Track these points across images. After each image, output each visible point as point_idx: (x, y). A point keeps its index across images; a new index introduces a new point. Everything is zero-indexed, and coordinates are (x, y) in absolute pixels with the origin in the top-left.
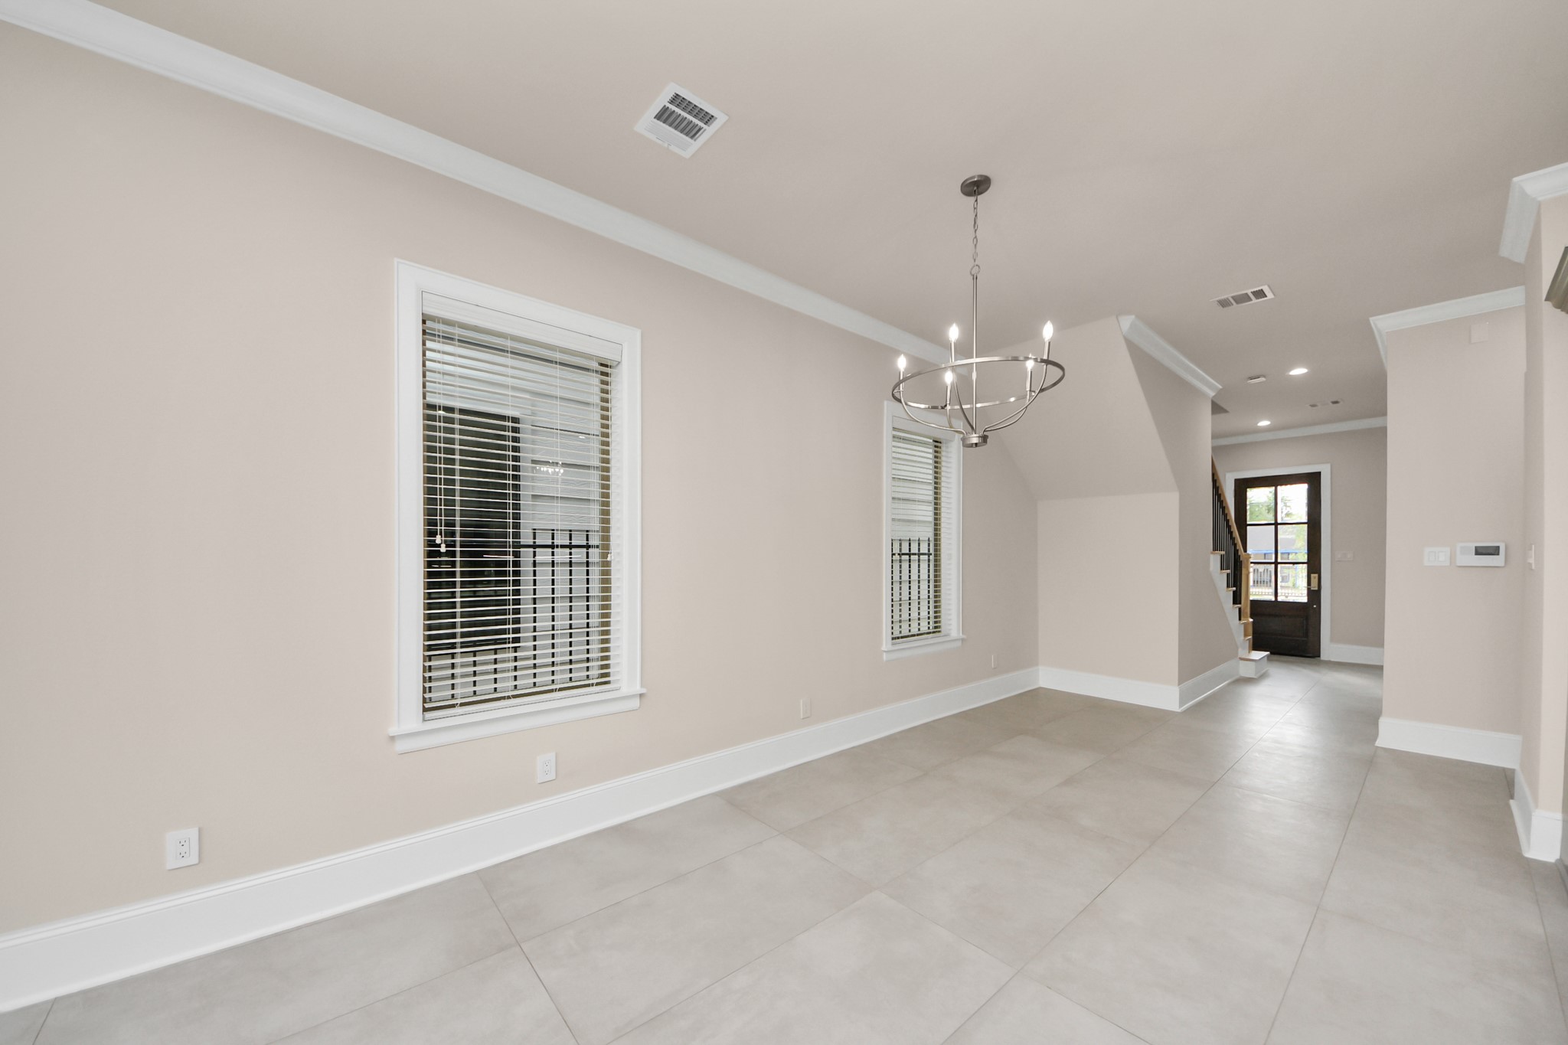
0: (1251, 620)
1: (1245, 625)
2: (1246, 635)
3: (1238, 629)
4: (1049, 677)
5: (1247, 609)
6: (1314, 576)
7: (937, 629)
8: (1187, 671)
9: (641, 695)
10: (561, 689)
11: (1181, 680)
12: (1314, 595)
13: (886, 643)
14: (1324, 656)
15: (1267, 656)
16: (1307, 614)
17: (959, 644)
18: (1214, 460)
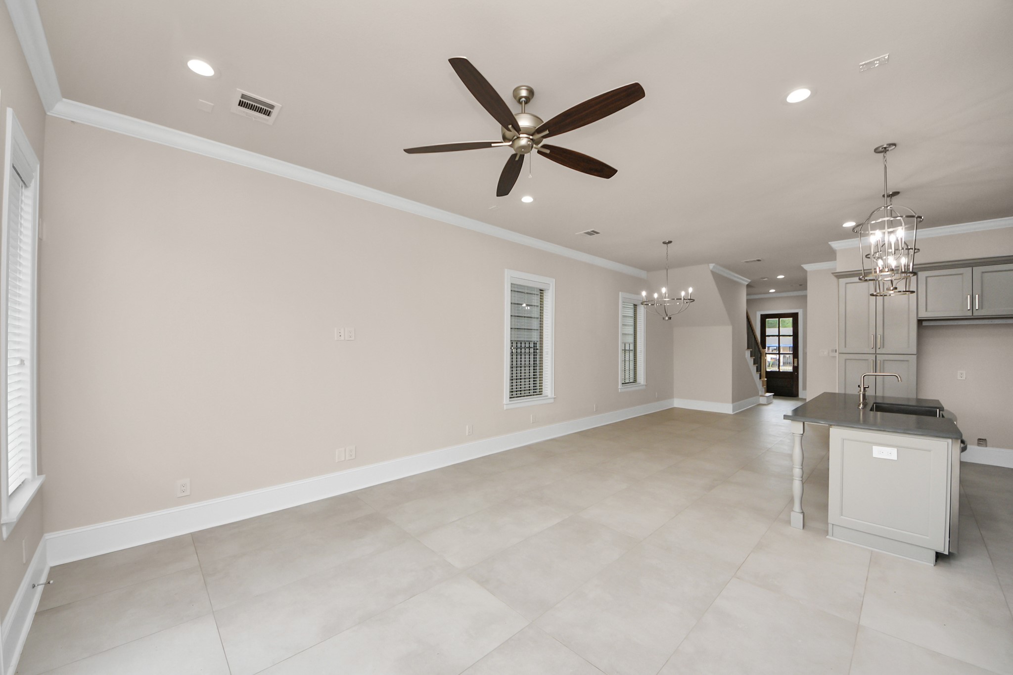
0: (766, 379)
1: (763, 381)
2: (763, 386)
3: (759, 384)
4: (678, 403)
5: (764, 374)
6: (796, 360)
7: (635, 381)
8: (736, 399)
9: (554, 398)
10: (527, 396)
11: (733, 402)
12: (796, 369)
13: (620, 386)
14: (800, 396)
15: (773, 395)
16: (793, 377)
17: (644, 387)
18: (748, 311)
